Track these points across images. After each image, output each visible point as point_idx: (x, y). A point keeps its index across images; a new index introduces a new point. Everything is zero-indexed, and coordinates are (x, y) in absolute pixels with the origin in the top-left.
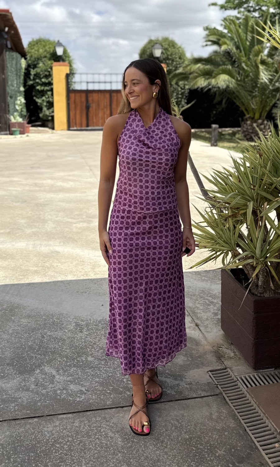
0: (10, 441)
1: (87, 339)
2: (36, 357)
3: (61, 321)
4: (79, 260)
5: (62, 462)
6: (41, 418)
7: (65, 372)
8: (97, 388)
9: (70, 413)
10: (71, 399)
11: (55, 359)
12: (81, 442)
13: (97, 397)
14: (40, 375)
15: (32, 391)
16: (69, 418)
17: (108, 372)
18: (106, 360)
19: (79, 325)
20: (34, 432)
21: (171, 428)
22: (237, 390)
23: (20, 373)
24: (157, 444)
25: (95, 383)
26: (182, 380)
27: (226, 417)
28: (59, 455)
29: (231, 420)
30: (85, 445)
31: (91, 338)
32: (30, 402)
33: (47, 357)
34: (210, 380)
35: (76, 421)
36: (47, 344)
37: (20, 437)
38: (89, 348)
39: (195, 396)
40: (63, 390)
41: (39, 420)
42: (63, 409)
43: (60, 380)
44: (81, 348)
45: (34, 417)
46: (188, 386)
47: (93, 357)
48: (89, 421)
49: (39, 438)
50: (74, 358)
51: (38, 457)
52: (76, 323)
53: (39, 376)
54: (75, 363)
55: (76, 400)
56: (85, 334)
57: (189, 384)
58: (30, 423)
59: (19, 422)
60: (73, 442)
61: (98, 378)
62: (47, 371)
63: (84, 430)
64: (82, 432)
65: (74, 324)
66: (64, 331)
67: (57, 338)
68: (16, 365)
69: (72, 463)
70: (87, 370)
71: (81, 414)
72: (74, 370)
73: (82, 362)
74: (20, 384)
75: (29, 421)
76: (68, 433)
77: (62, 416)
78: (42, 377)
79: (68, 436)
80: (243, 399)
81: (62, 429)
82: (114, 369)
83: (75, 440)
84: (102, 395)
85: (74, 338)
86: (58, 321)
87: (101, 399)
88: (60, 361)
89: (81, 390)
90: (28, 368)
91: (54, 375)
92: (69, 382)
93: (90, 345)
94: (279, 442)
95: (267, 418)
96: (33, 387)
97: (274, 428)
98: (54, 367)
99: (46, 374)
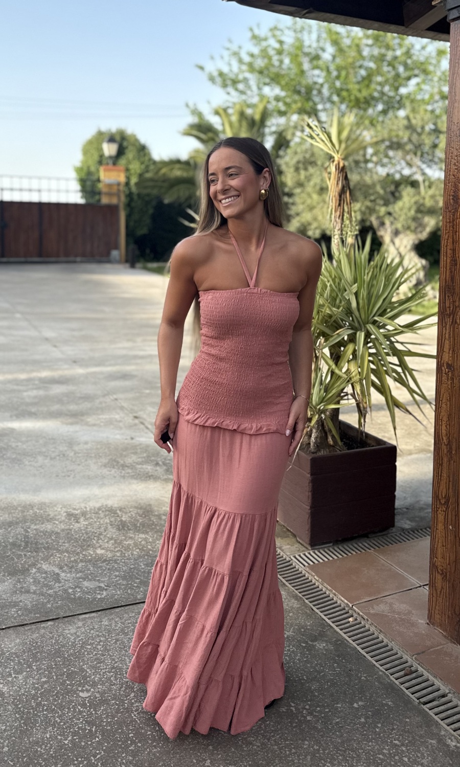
0: (24, 648)
1: (88, 530)
2: (25, 555)
3: (46, 512)
5: (101, 663)
6: (57, 620)
7: (71, 568)
8: (119, 582)
9: (94, 612)
10: (90, 597)
11: (52, 555)
12: (117, 640)
13: (123, 591)
14: (39, 574)
15: (34, 593)
16: (94, 617)
17: (128, 564)
18: (122, 551)
19: (72, 515)
20: (53, 636)
23: (9, 574)
25: (114, 577)
28: (94, 656)
29: (293, 600)
30: (123, 643)
31: (93, 529)
32: (36, 605)
33: (40, 554)
35: (104, 620)
36: (35, 539)
37: (37, 643)
38: (94, 540)
40: (76, 588)
41: (55, 624)
42: (83, 609)
43: (68, 577)
44: (84, 540)
45: (48, 621)
47: (103, 549)
48: (120, 618)
49: (61, 642)
50: (79, 553)
51: (68, 661)
53: (37, 575)
54: (81, 558)
55: (97, 598)
56: (84, 525)
58: (44, 627)
59: (29, 628)
60: (108, 642)
61: (117, 571)
62: (46, 569)
63: (117, 628)
64: (115, 630)
65: (65, 514)
66: (54, 523)
67: (46, 532)
69: (113, 662)
70: (100, 564)
71: (107, 611)
72: (83, 566)
73: (91, 556)
74: (14, 587)
75: (42, 625)
76: (97, 633)
77: (84, 616)
78: (42, 577)
79: (98, 636)
80: (302, 579)
81: (88, 629)
82: (135, 560)
83: (109, 639)
84: (129, 589)
85: (71, 530)
86: (42, 512)
87: (129, 594)
88: (60, 557)
89: (99, 587)
90: (18, 568)
91: (57, 573)
92: (80, 579)
93: (95, 536)
94: (352, 616)
95: (335, 595)
96: (34, 588)
97: (344, 603)
98: (55, 565)
99: (46, 573)
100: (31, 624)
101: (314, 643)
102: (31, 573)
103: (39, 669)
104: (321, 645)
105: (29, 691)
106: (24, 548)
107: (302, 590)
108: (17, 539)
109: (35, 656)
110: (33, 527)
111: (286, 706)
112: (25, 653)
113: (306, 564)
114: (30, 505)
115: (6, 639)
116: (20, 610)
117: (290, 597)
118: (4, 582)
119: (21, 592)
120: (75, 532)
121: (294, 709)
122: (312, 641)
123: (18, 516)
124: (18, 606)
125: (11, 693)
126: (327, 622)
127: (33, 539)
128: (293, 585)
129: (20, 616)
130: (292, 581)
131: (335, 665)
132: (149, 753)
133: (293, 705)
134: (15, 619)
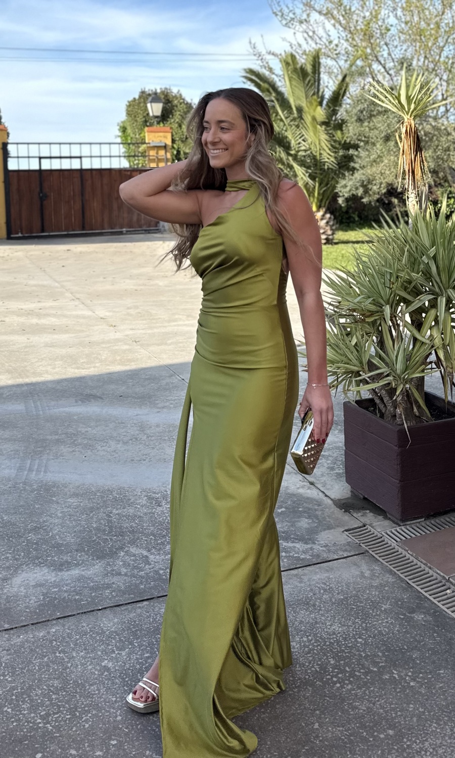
0: (123, 627)
2: (111, 539)
3: (126, 496)
4: (117, 421)
6: (152, 600)
7: (159, 550)
11: (138, 538)
14: (128, 557)
15: (126, 575)
19: (153, 498)
20: (150, 615)
21: (320, 592)
22: (385, 546)
23: (98, 558)
24: (308, 608)
26: (314, 543)
27: (381, 573)
29: (388, 575)
32: (129, 586)
33: (126, 538)
34: (350, 540)
36: (118, 523)
37: (135, 622)
39: (337, 557)
41: (150, 603)
45: (143, 601)
46: (324, 549)
52: (147, 496)
53: (126, 558)
57: (324, 546)
58: (140, 607)
59: (124, 608)
62: (134, 552)
65: (146, 498)
66: (136, 507)
67: (129, 516)
68: (88, 550)
74: (105, 570)
75: (138, 605)
78: (131, 560)
80: (395, 554)
85: (154, 513)
86: (121, 496)
88: (146, 540)
90: (106, 552)
91: (146, 556)
94: (449, 589)
95: (430, 568)
96: (125, 571)
97: (440, 576)
98: (142, 547)
99: (134, 555)
100: (126, 604)
101: (412, 615)
102: (120, 556)
103: (140, 646)
104: (419, 617)
105: (133, 666)
106: (109, 532)
107: (396, 565)
108: (100, 524)
109: (134, 634)
110: (114, 511)
111: (390, 674)
112: (124, 631)
113: (398, 540)
114: (109, 490)
115: (104, 619)
116: (114, 591)
117: (385, 572)
118: (94, 566)
119: (112, 574)
120: (158, 515)
121: (397, 677)
122: (409, 613)
123: (99, 502)
124: (112, 588)
125: (117, 668)
126: (423, 595)
127: (116, 524)
128: (386, 560)
129: (115, 597)
130: (386, 557)
131: (435, 634)
132: (258, 719)
133: (395, 672)
134: (110, 599)
